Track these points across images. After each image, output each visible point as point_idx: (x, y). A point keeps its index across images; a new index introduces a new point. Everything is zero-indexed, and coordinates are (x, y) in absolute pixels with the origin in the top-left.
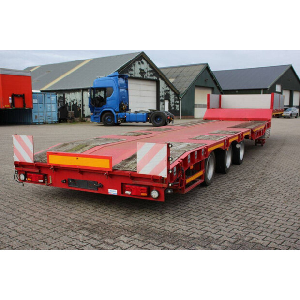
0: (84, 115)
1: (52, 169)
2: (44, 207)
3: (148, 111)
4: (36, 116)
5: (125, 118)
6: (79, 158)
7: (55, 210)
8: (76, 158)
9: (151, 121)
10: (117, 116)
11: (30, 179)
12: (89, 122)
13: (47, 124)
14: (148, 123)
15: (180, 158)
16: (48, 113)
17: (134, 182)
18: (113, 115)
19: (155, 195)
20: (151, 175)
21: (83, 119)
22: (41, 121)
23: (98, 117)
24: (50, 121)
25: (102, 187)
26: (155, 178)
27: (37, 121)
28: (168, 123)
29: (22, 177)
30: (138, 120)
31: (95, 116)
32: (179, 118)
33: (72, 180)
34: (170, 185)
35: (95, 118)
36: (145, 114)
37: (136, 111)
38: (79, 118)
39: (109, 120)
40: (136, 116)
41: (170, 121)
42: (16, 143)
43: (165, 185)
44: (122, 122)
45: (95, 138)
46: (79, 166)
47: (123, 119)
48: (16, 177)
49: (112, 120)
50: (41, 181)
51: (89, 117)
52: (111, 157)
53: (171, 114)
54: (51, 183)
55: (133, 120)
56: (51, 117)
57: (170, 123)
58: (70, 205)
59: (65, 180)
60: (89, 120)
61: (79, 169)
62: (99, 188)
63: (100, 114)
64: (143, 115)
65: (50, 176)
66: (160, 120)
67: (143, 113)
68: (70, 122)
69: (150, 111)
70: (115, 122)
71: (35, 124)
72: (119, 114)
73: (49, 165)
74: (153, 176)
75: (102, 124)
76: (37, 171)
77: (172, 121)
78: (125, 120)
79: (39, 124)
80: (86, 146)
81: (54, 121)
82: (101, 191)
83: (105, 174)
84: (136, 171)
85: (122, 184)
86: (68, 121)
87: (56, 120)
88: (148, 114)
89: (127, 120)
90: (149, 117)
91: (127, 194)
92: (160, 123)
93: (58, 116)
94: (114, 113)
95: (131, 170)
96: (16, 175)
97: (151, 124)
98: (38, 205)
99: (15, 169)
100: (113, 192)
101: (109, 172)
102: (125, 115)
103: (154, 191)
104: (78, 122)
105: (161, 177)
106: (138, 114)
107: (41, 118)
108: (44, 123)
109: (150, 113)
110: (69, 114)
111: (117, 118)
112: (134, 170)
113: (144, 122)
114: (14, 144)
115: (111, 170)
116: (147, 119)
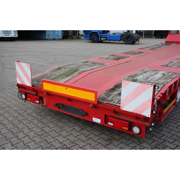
0: (79, 34)
1: (46, 94)
2: (39, 125)
3: (122, 33)
4: (48, 35)
5: (106, 38)
6: (68, 88)
7: (47, 129)
8: (65, 88)
9: (124, 40)
10: (101, 36)
11: (29, 99)
12: (82, 39)
13: (56, 40)
14: (122, 41)
15: (160, 92)
16: (56, 32)
17: (116, 116)
18: (98, 35)
19: (136, 131)
20: (134, 113)
21: (79, 37)
22: (52, 38)
23: (88, 36)
24: (57, 38)
25: (87, 114)
26: (138, 116)
27: (49, 38)
28: (136, 42)
29: (24, 96)
30: (115, 39)
31: (86, 35)
32: (143, 37)
33: (62, 105)
34: (153, 124)
35: (86, 37)
36: (120, 35)
37: (114, 33)
38: (76, 36)
39: (96, 39)
40: (114, 36)
41: (137, 40)
42: (18, 68)
43: (147, 124)
44: (104, 40)
45: (84, 61)
46: (68, 95)
47: (105, 38)
48: (19, 95)
49: (97, 39)
50: (38, 102)
51: (82, 35)
52: (97, 92)
53: (138, 35)
54: (45, 104)
55: (111, 39)
56: (58, 35)
57: (137, 41)
58: (61, 124)
59: (57, 104)
60: (82, 37)
61: (68, 98)
62: (85, 116)
63: (90, 34)
64: (119, 36)
65: (45, 99)
66: (130, 40)
67: (119, 35)
68: (70, 39)
69: (123, 33)
70: (100, 40)
71: (48, 40)
72: (102, 34)
73: (43, 90)
74: (137, 114)
75: (91, 41)
76: (35, 93)
77: (138, 40)
78: (106, 39)
79: (50, 40)
80: (76, 71)
81: (60, 38)
82: (86, 118)
83: (90, 106)
84: (120, 106)
85: (106, 115)
86: (69, 38)
87: (61, 37)
88: (122, 35)
89: (107, 39)
90: (122, 37)
91: (110, 125)
92: (130, 42)
93: (62, 34)
94: (99, 34)
95: (114, 104)
96: (19, 93)
97: (124, 42)
98: (35, 121)
99: (18, 89)
100: (97, 121)
101: (94, 104)
102: (107, 35)
103: (135, 127)
104: (75, 39)
105: (144, 116)
106: (115, 35)
107: (51, 36)
108: (54, 39)
109: (124, 35)
110: (70, 33)
111: (101, 38)
112: (117, 104)
113: (119, 41)
114: (16, 69)
115: (96, 103)
116: (121, 38)
